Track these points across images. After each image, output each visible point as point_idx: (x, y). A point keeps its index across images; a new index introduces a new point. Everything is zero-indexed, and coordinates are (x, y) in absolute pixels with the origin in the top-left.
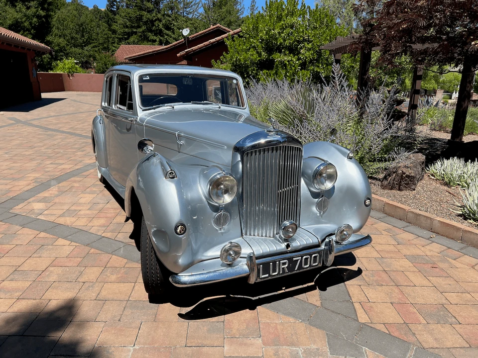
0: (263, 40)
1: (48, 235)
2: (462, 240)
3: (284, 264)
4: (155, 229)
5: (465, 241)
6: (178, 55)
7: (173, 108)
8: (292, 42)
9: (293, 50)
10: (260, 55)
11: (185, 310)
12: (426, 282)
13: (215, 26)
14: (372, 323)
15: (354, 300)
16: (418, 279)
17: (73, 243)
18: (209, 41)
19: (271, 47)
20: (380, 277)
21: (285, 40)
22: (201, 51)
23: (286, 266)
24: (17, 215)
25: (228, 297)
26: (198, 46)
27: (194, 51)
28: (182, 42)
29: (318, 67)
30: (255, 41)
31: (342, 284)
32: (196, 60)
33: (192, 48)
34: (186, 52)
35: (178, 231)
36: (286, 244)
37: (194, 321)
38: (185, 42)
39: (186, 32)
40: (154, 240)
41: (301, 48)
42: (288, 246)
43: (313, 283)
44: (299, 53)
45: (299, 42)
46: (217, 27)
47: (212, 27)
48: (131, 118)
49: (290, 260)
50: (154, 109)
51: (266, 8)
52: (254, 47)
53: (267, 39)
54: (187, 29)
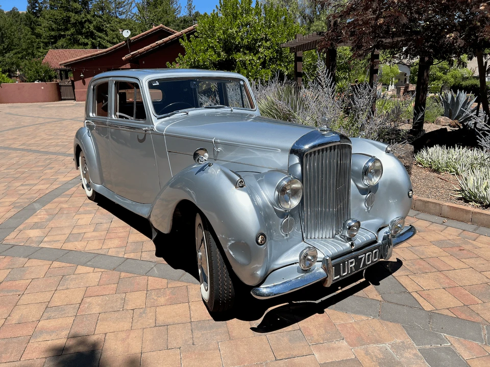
0: (220, 40)
1: (63, 264)
2: (472, 221)
3: (352, 263)
4: (233, 242)
5: (475, 223)
6: (123, 58)
7: (187, 114)
8: (249, 41)
9: (252, 48)
10: (219, 55)
11: (256, 323)
12: (462, 265)
13: (158, 27)
14: (437, 310)
15: (410, 290)
16: (454, 263)
17: (96, 270)
18: (156, 42)
19: (229, 47)
20: (420, 265)
21: (242, 39)
22: (148, 53)
23: (354, 264)
24: (14, 246)
25: (291, 304)
26: (144, 48)
27: (140, 54)
28: (123, 44)
29: (281, 65)
30: (213, 41)
31: (391, 276)
32: (144, 62)
33: (138, 51)
34: (132, 55)
35: (259, 241)
36: (350, 243)
37: (271, 333)
38: (127, 44)
39: (126, 34)
40: (231, 253)
41: (259, 46)
42: (352, 245)
43: (364, 279)
44: (258, 52)
45: (256, 40)
46: (159, 28)
47: (154, 28)
48: (145, 127)
49: (356, 258)
50: (169, 116)
51: (220, 7)
52: (213, 47)
53: (226, 39)
54: (126, 31)
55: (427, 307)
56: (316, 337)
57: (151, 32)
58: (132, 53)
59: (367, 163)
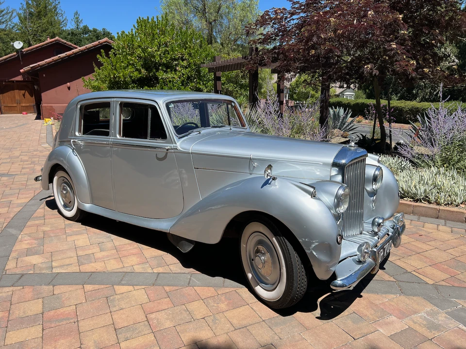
0: (140, 58)
2: (413, 213)
5: (416, 214)
6: (22, 71)
7: (200, 133)
8: (168, 59)
9: (169, 67)
10: (140, 72)
13: (53, 40)
14: (436, 282)
15: (409, 270)
16: (425, 247)
17: (136, 287)
18: (59, 56)
19: (149, 64)
20: (402, 250)
21: (161, 59)
22: (49, 66)
26: (45, 61)
27: (40, 66)
28: (15, 55)
29: (200, 83)
30: (133, 58)
31: (388, 261)
32: (44, 75)
33: (38, 63)
34: (31, 67)
38: (18, 56)
39: (18, 45)
41: (176, 65)
44: (176, 70)
45: (175, 60)
46: (55, 41)
47: (49, 40)
48: (167, 146)
51: (138, 27)
52: (133, 64)
53: (145, 57)
54: (18, 42)
55: (431, 282)
56: (370, 316)
57: (46, 44)
58: (31, 66)
59: (375, 172)
